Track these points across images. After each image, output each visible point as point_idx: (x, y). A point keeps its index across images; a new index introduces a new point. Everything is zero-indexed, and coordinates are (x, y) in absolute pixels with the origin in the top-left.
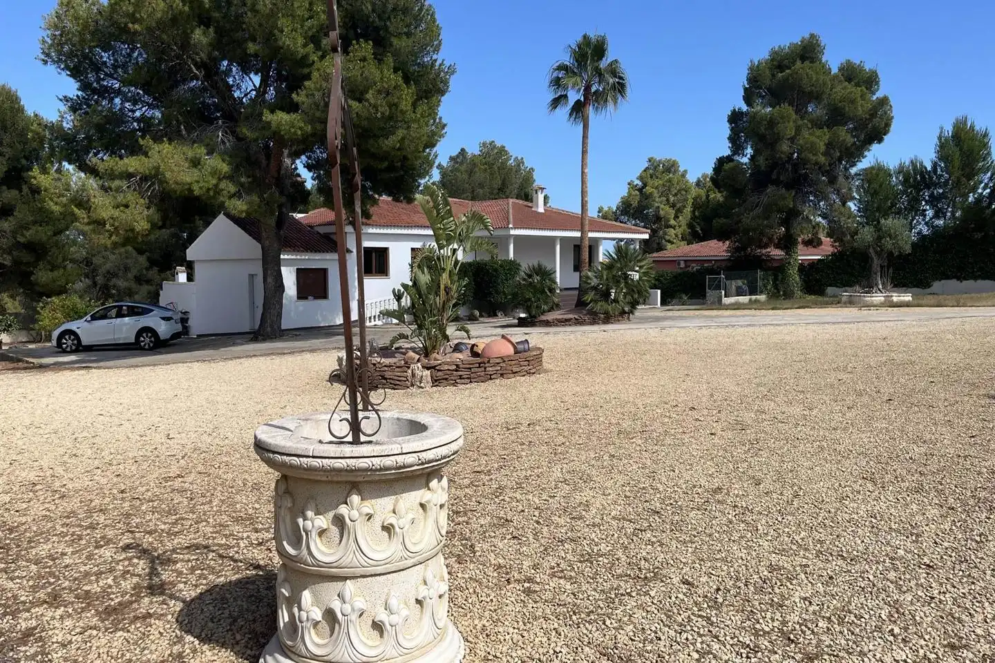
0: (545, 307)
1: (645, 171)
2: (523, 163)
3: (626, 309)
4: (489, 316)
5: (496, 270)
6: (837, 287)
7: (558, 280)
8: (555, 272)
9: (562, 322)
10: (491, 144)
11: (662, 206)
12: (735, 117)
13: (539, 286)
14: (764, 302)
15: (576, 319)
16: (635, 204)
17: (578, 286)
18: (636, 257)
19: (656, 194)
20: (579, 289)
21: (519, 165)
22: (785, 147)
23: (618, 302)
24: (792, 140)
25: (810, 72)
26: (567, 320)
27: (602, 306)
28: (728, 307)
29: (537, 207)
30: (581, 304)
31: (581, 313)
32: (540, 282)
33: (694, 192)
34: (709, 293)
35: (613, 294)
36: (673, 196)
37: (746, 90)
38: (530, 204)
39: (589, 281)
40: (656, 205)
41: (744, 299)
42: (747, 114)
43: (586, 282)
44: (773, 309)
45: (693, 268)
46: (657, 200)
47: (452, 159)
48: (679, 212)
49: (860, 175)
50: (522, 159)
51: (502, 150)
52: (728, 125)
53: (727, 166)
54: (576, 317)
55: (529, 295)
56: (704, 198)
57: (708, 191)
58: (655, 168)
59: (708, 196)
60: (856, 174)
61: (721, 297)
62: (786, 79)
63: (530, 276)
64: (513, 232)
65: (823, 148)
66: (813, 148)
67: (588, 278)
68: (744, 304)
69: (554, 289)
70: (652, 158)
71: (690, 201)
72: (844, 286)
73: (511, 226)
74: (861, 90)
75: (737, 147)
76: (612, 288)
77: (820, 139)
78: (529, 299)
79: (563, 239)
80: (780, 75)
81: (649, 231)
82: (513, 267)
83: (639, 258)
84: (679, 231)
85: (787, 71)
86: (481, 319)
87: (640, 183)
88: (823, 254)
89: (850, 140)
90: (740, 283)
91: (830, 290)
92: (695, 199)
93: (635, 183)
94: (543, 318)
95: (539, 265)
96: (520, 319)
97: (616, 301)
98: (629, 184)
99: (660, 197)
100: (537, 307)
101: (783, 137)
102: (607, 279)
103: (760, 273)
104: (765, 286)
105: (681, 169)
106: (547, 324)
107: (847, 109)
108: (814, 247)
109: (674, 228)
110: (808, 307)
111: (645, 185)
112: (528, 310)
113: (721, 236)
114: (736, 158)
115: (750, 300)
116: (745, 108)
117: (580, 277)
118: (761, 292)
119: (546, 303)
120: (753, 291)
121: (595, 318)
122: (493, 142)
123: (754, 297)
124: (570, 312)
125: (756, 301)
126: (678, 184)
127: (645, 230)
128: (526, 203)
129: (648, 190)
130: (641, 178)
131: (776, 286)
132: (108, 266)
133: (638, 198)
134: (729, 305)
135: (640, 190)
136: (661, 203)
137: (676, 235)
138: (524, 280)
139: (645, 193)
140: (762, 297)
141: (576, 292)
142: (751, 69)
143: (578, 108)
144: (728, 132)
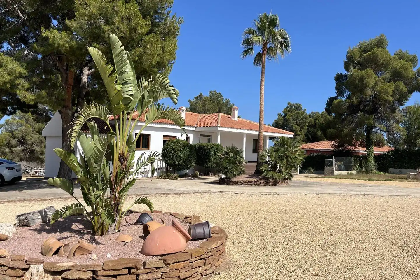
0: (236, 173)
1: (286, 108)
2: (229, 101)
3: (287, 177)
4: (205, 175)
5: (209, 149)
6: (395, 168)
7: (244, 157)
8: (243, 151)
9: (246, 183)
10: (214, 92)
11: (294, 125)
12: (339, 78)
13: (232, 159)
14: (356, 175)
15: (256, 182)
16: (281, 123)
17: (256, 161)
18: (294, 145)
19: (291, 119)
20: (257, 162)
21: (227, 102)
22: (369, 92)
23: (282, 172)
24: (373, 88)
25: (382, 53)
26: (249, 182)
27: (272, 174)
28: (337, 177)
29: (234, 117)
30: (258, 172)
31: (258, 177)
32: (234, 157)
33: (309, 119)
34: (326, 168)
35: (278, 167)
36: (299, 120)
37: (345, 63)
38: (230, 117)
39: (264, 158)
40: (291, 124)
41: (345, 172)
42: (346, 75)
43: (262, 159)
44: (369, 180)
45: (313, 154)
46: (292, 122)
47: (195, 98)
48: (302, 128)
49: (405, 110)
50: (229, 99)
51: (219, 95)
52: (334, 81)
53: (335, 102)
54: (255, 180)
55: (226, 165)
56: (313, 123)
57: (315, 120)
58: (291, 108)
59: (315, 121)
60: (403, 110)
61: (333, 170)
62: (369, 57)
63: (227, 153)
64: (220, 129)
65: (391, 93)
66: (386, 93)
67: (263, 156)
68: (345, 176)
69: (242, 162)
70: (290, 103)
71: (307, 124)
72: (399, 168)
73: (218, 125)
74: (410, 64)
75: (340, 93)
76: (278, 163)
77: (390, 88)
78: (227, 167)
79: (248, 135)
80: (365, 55)
81: (293, 133)
82: (218, 148)
83: (296, 145)
84: (302, 137)
85: (369, 53)
86: (200, 177)
87: (283, 114)
88: (385, 151)
89: (405, 90)
90: (340, 163)
91: (391, 170)
92: (309, 123)
93: (281, 114)
94: (235, 179)
95: (233, 147)
96: (221, 179)
97: (280, 171)
98: (278, 114)
99: (293, 121)
100: (231, 172)
101: (368, 86)
102: (275, 158)
103: (353, 159)
104: (355, 166)
105: (303, 109)
106: (237, 183)
107: (404, 72)
108: (380, 147)
109: (299, 135)
110: (392, 180)
111: (286, 115)
112: (225, 173)
113: (330, 139)
114: (339, 98)
115: (348, 173)
116: (344, 72)
117: (258, 156)
118: (354, 169)
119: (237, 170)
120: (348, 168)
121: (267, 182)
122: (215, 91)
123: (350, 172)
124: (252, 176)
125: (351, 174)
126: (301, 115)
127: (291, 133)
128: (229, 116)
129: (288, 117)
130: (284, 112)
131: (361, 166)
132: (33, 140)
133: (282, 121)
134: (337, 175)
135: (284, 117)
136: (293, 123)
137: (300, 139)
138: (224, 155)
139: (286, 119)
140: (354, 172)
141: (256, 164)
142: (349, 52)
143: (259, 57)
144: (335, 85)
